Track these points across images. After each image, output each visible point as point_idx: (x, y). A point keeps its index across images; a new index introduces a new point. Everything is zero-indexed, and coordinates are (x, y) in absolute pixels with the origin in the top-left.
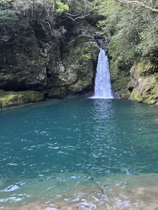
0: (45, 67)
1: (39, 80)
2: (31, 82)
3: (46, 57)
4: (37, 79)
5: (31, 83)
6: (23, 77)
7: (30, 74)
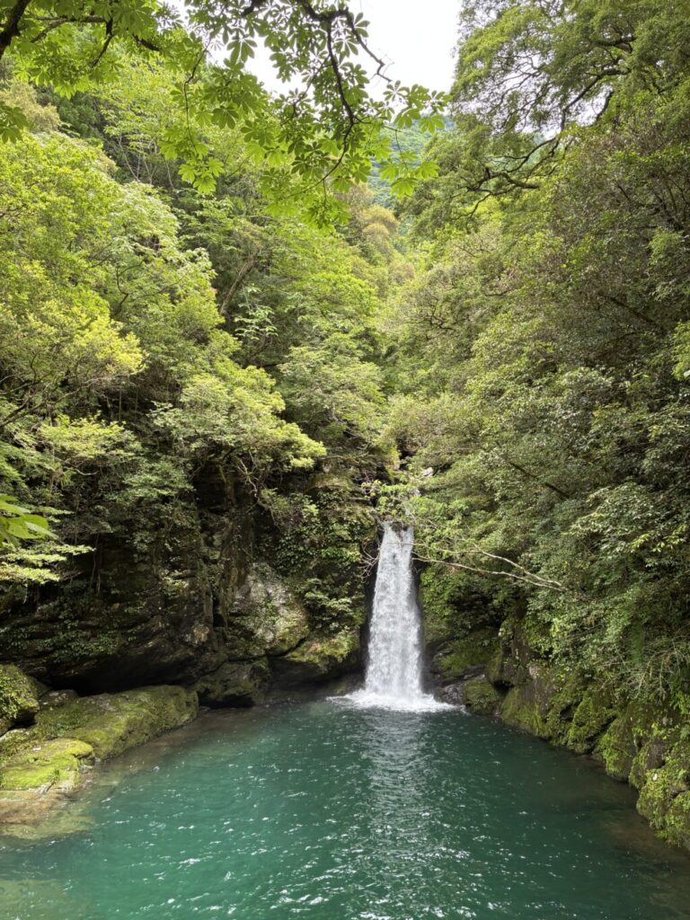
0: (209, 595)
1: (191, 646)
2: (167, 654)
3: (215, 562)
4: (186, 643)
5: (166, 660)
6: (149, 640)
7: (167, 628)
